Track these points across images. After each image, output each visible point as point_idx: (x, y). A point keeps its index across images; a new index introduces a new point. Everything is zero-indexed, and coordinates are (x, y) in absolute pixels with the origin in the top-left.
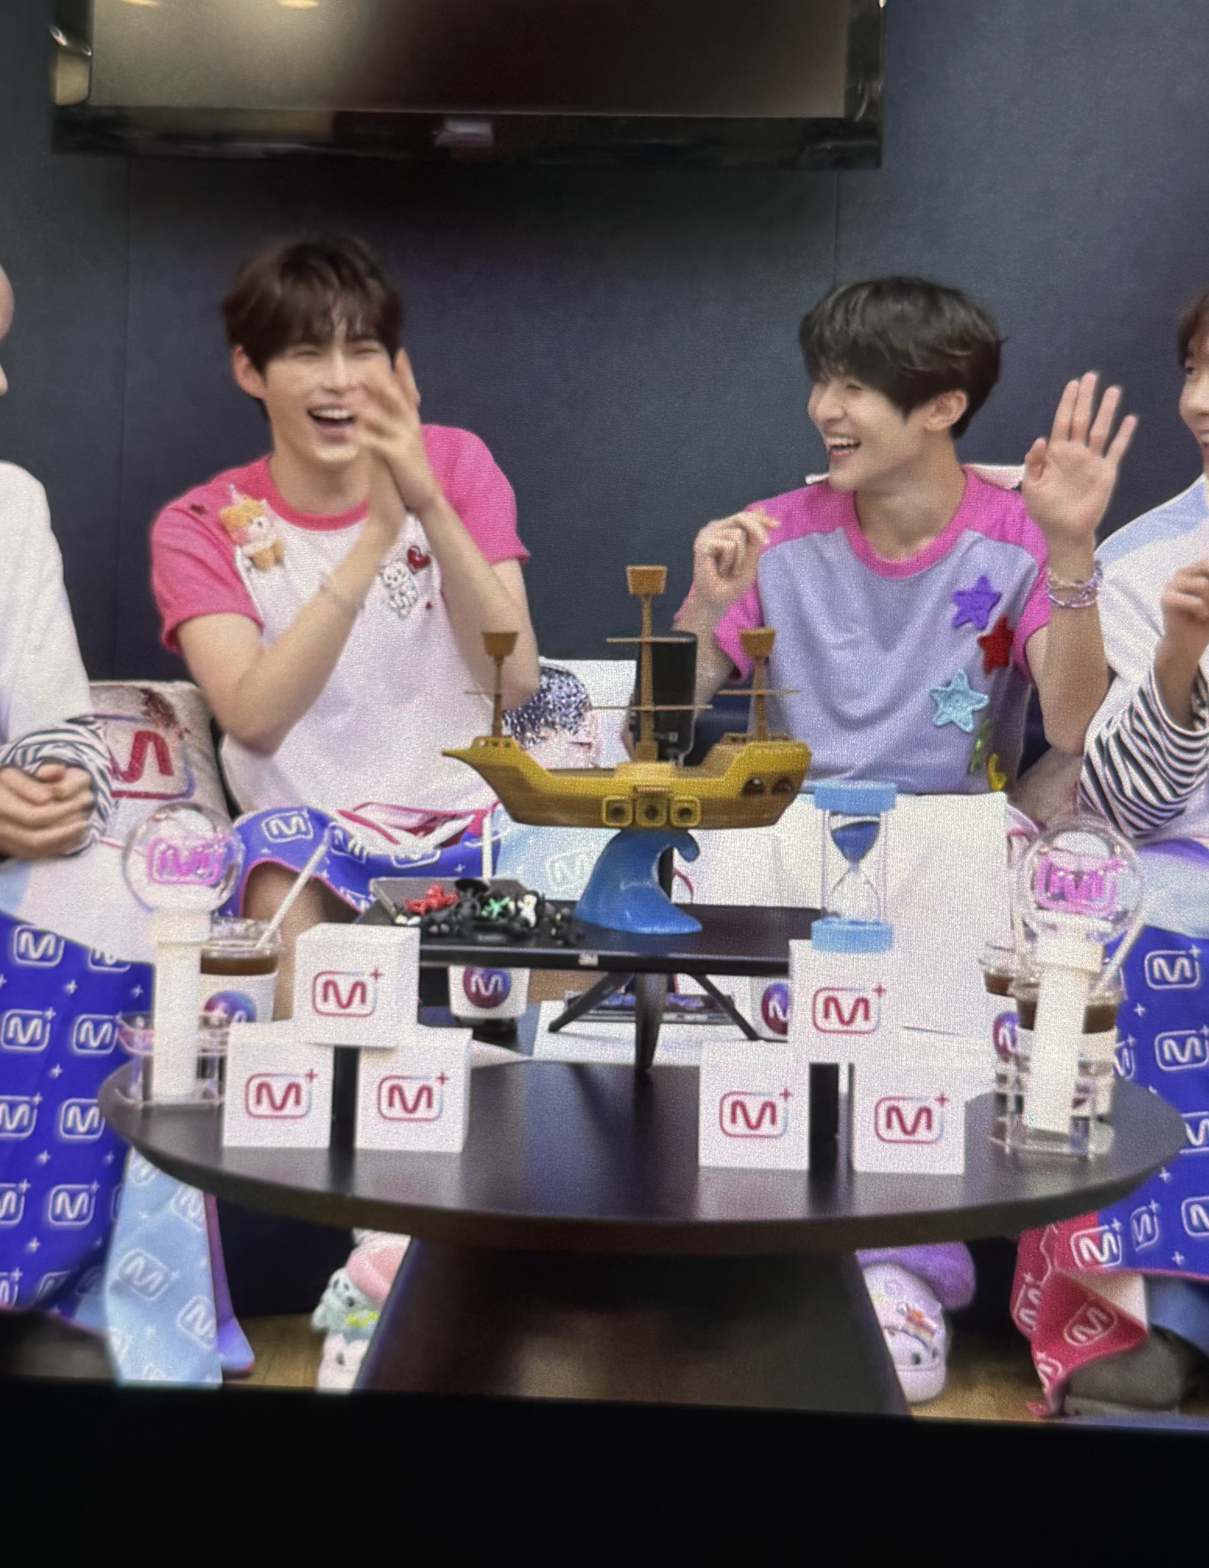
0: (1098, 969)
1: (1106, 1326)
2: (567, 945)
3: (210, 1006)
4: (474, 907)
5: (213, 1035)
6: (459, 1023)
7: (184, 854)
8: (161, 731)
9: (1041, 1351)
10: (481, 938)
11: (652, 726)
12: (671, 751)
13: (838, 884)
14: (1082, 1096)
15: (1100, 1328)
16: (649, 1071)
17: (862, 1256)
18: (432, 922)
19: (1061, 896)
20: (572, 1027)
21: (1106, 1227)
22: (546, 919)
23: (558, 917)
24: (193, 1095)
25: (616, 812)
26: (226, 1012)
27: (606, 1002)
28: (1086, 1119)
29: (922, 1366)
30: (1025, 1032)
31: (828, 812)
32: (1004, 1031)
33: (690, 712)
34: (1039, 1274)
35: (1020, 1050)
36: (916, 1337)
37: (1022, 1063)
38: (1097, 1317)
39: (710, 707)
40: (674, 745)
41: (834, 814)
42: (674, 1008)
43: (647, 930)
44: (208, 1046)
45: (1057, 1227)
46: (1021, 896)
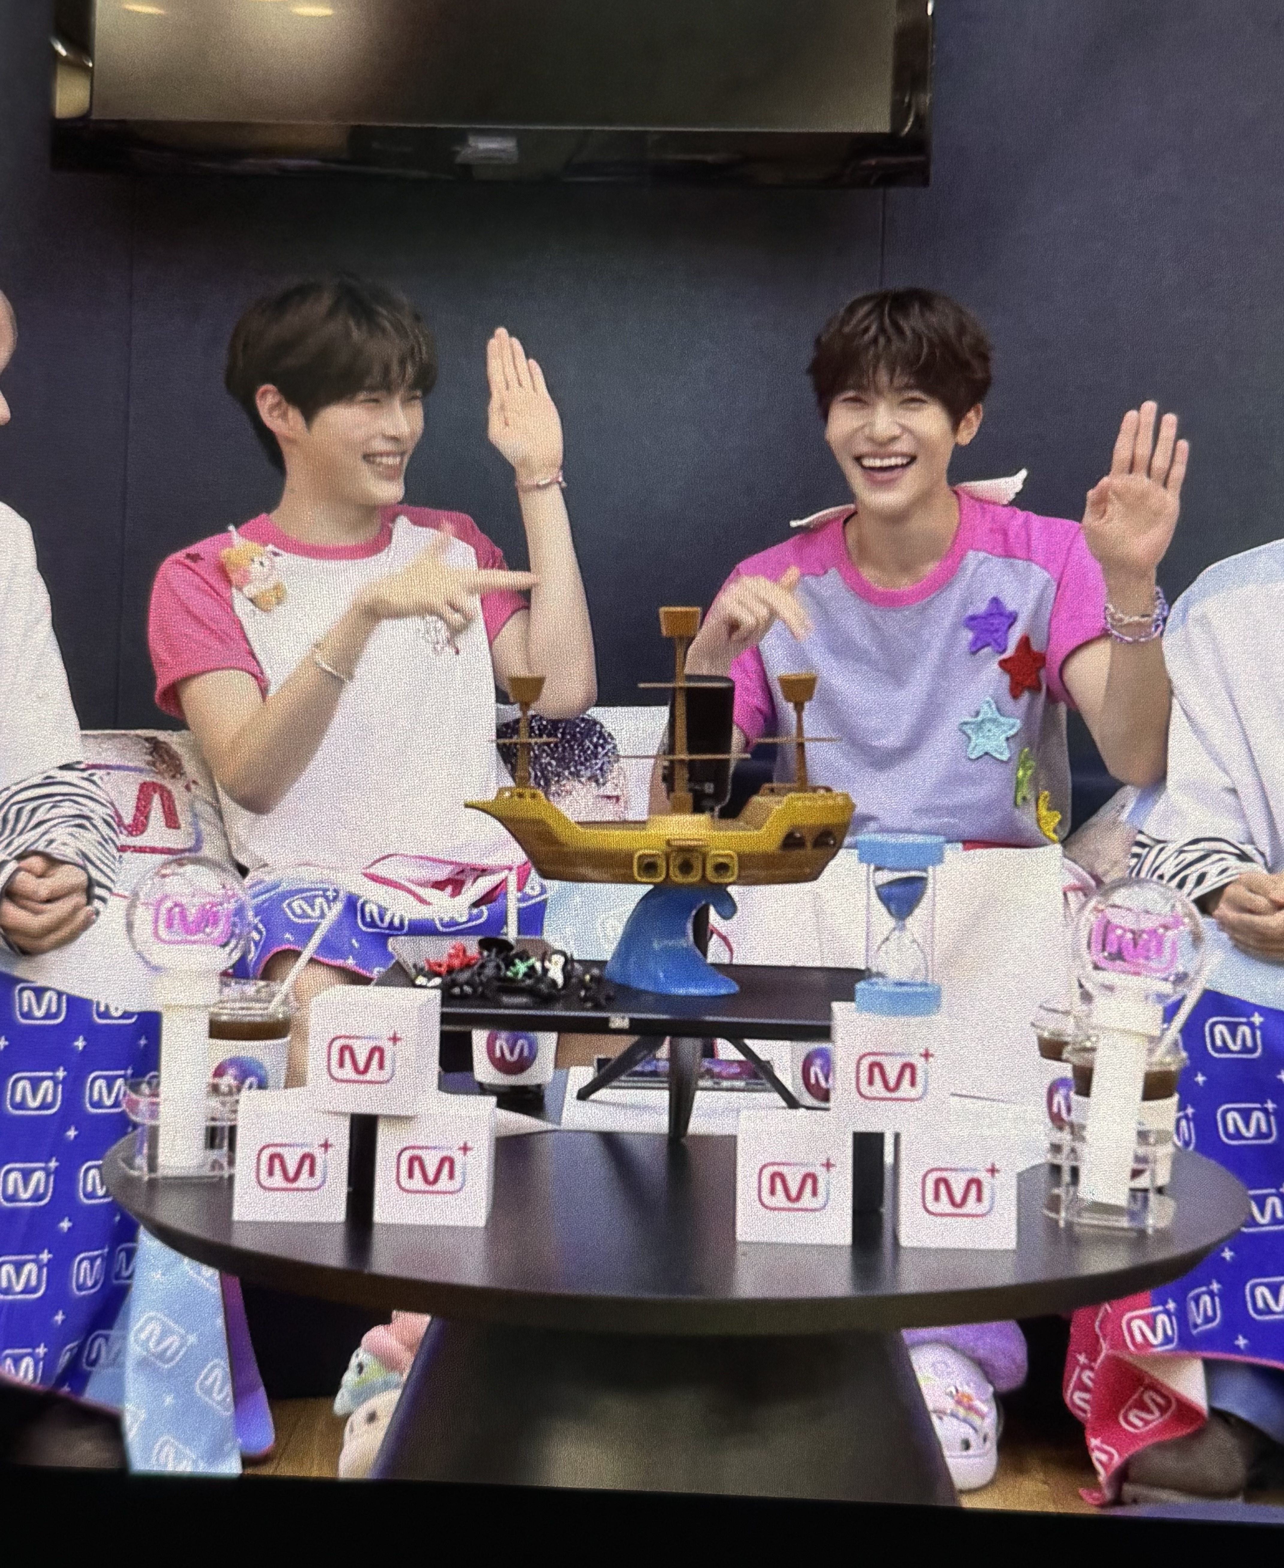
0: (1157, 1033)
1: (1163, 1410)
2: (597, 1007)
3: (219, 1072)
4: (498, 967)
5: (223, 1104)
6: (483, 1089)
7: (192, 913)
8: (168, 783)
9: (1096, 1438)
10: (506, 999)
11: (687, 776)
12: (707, 803)
13: (883, 942)
14: (1140, 1167)
15: (1157, 1413)
16: (683, 1140)
17: (908, 1335)
18: (454, 984)
19: (1119, 956)
20: (602, 1094)
21: (1160, 1308)
22: (574, 980)
23: (588, 977)
24: (201, 1166)
25: (649, 867)
26: (235, 1078)
27: (638, 1068)
28: (1145, 1190)
29: (971, 1452)
30: (1081, 1099)
31: (872, 867)
32: (1058, 1098)
33: (727, 761)
34: (1093, 1354)
35: (1074, 1117)
36: (965, 1421)
37: (1077, 1131)
38: (1153, 1400)
39: (748, 756)
40: (709, 796)
41: (878, 869)
42: (710, 1074)
43: (682, 991)
44: (218, 1116)
45: (1111, 1307)
46: (1076, 955)
